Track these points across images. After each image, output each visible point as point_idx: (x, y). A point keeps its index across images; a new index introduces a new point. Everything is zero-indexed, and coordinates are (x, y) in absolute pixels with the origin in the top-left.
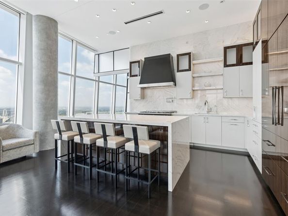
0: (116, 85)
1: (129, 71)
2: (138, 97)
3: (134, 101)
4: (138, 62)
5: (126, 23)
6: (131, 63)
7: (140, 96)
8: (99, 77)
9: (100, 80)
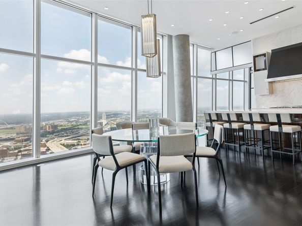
0: (233, 80)
1: (252, 65)
2: (266, 92)
3: (261, 97)
4: (264, 55)
5: (251, 23)
6: (255, 57)
7: (268, 91)
8: (216, 75)
9: (217, 77)
